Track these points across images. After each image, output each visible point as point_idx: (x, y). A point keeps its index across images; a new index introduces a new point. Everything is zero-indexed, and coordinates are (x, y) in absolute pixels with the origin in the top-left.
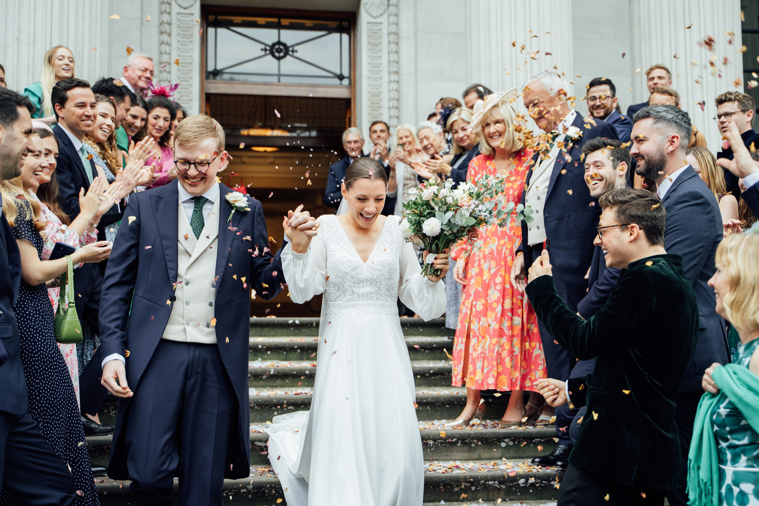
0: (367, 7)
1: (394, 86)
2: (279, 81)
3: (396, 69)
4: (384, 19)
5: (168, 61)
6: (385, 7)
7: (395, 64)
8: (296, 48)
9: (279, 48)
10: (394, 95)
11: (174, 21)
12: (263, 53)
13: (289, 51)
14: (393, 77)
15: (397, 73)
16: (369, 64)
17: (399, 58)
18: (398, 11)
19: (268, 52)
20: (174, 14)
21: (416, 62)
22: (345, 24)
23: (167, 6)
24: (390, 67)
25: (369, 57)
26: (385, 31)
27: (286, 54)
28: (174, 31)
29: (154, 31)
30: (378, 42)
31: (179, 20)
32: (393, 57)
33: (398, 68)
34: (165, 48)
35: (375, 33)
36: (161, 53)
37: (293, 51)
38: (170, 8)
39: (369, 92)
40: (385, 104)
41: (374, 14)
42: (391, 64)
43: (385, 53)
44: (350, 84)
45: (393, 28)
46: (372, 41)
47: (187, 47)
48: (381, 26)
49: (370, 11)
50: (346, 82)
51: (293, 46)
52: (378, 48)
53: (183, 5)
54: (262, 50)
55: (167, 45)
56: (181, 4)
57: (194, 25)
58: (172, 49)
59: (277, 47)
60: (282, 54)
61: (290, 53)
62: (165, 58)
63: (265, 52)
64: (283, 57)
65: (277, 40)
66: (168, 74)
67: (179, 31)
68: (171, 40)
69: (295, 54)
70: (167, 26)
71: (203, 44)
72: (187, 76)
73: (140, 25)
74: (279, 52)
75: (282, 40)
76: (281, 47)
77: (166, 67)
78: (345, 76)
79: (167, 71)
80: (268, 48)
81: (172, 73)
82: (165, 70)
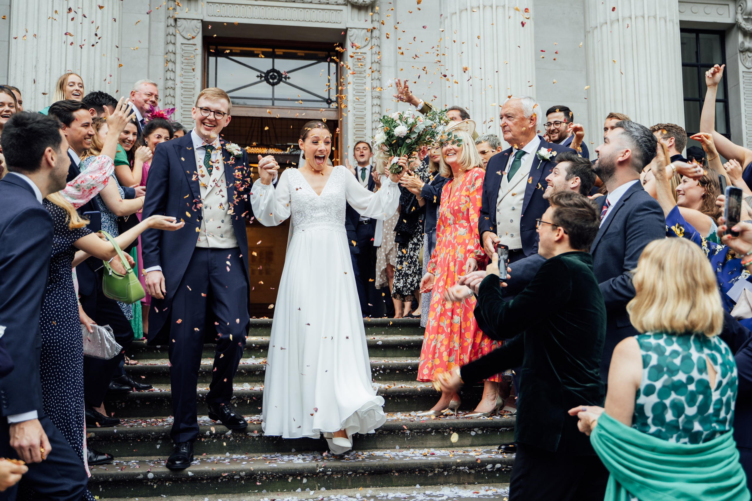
0: (353, 38)
1: (377, 109)
2: (273, 105)
3: (378, 94)
4: (367, 50)
5: (173, 86)
6: (369, 39)
7: (377, 90)
8: (288, 75)
9: (273, 75)
11: (179, 51)
12: (259, 79)
13: (282, 77)
14: (376, 101)
15: (379, 97)
16: (354, 89)
17: (381, 85)
18: (381, 43)
19: (263, 79)
20: (178, 44)
22: (333, 54)
23: (173, 37)
24: (373, 93)
25: (354, 83)
26: (368, 60)
27: (280, 80)
28: (179, 59)
29: (161, 60)
30: (363, 70)
31: (183, 50)
32: (376, 83)
33: (381, 93)
34: (170, 75)
35: (359, 62)
36: (167, 79)
37: (286, 78)
38: (175, 39)
39: (354, 115)
40: (368, 125)
41: (359, 45)
42: (374, 89)
43: (368, 80)
44: (337, 108)
45: (376, 58)
46: (356, 69)
47: (190, 74)
48: (365, 56)
49: (354, 42)
50: (334, 105)
51: (286, 73)
52: (362, 75)
53: (186, 37)
54: (258, 76)
55: (172, 72)
56: (184, 35)
57: (197, 55)
58: (176, 76)
59: (271, 74)
60: (276, 81)
61: (283, 79)
62: (170, 84)
63: (261, 79)
64: (277, 83)
65: (271, 68)
66: (173, 99)
67: (182, 59)
68: (175, 68)
69: (288, 81)
70: (172, 55)
71: (205, 71)
72: (189, 100)
73: (147, 54)
74: (273, 79)
75: (276, 68)
76: (275, 74)
77: (171, 92)
78: (333, 100)
79: (172, 95)
80: (263, 75)
81: (176, 97)
82: (170, 95)
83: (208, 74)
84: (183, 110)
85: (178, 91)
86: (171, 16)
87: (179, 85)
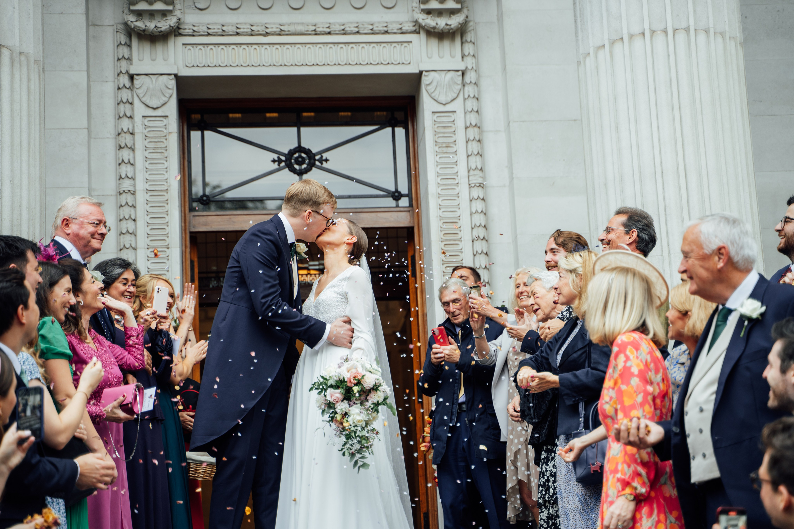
0: (431, 88)
1: (479, 206)
3: (480, 180)
4: (458, 105)
5: (131, 189)
6: (459, 87)
7: (477, 172)
8: (325, 156)
9: (300, 156)
10: (479, 219)
11: (139, 129)
12: (276, 166)
13: (315, 160)
14: (477, 192)
15: (481, 186)
16: (438, 175)
17: (483, 163)
18: (479, 92)
19: (283, 164)
20: (138, 118)
21: (510, 167)
22: (399, 115)
23: (128, 105)
24: (470, 178)
25: (438, 164)
26: (460, 124)
27: (311, 165)
28: (139, 143)
29: (110, 145)
30: (452, 140)
31: (146, 127)
32: (475, 162)
33: (484, 178)
34: (126, 170)
35: (444, 127)
36: (121, 177)
37: (321, 161)
38: (133, 110)
39: (441, 218)
40: (466, 235)
41: (442, 99)
42: (472, 172)
43: (462, 157)
44: (411, 205)
45: (473, 119)
46: (440, 140)
47: (160, 166)
48: (453, 117)
49: (435, 95)
50: (404, 202)
51: (321, 153)
52: (450, 150)
53: (150, 105)
54: (274, 161)
55: (129, 165)
56: (148, 102)
57: (170, 133)
58: (137, 171)
59: (296, 155)
60: (304, 166)
61: (317, 163)
62: (127, 185)
63: (279, 165)
64: (307, 171)
65: (296, 145)
66: (132, 210)
67: (146, 143)
68: (134, 158)
69: (325, 165)
70: (128, 136)
71: (184, 158)
72: (160, 210)
73: (86, 138)
74: (300, 164)
75: (303, 145)
76: (303, 155)
77: (129, 198)
78: (403, 192)
79: (130, 204)
80: (283, 158)
81: (138, 207)
82: (127, 203)
83: (190, 162)
84: (150, 227)
85: (141, 197)
86: (124, 71)
87: (141, 185)
